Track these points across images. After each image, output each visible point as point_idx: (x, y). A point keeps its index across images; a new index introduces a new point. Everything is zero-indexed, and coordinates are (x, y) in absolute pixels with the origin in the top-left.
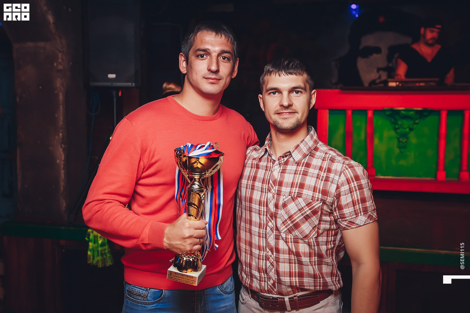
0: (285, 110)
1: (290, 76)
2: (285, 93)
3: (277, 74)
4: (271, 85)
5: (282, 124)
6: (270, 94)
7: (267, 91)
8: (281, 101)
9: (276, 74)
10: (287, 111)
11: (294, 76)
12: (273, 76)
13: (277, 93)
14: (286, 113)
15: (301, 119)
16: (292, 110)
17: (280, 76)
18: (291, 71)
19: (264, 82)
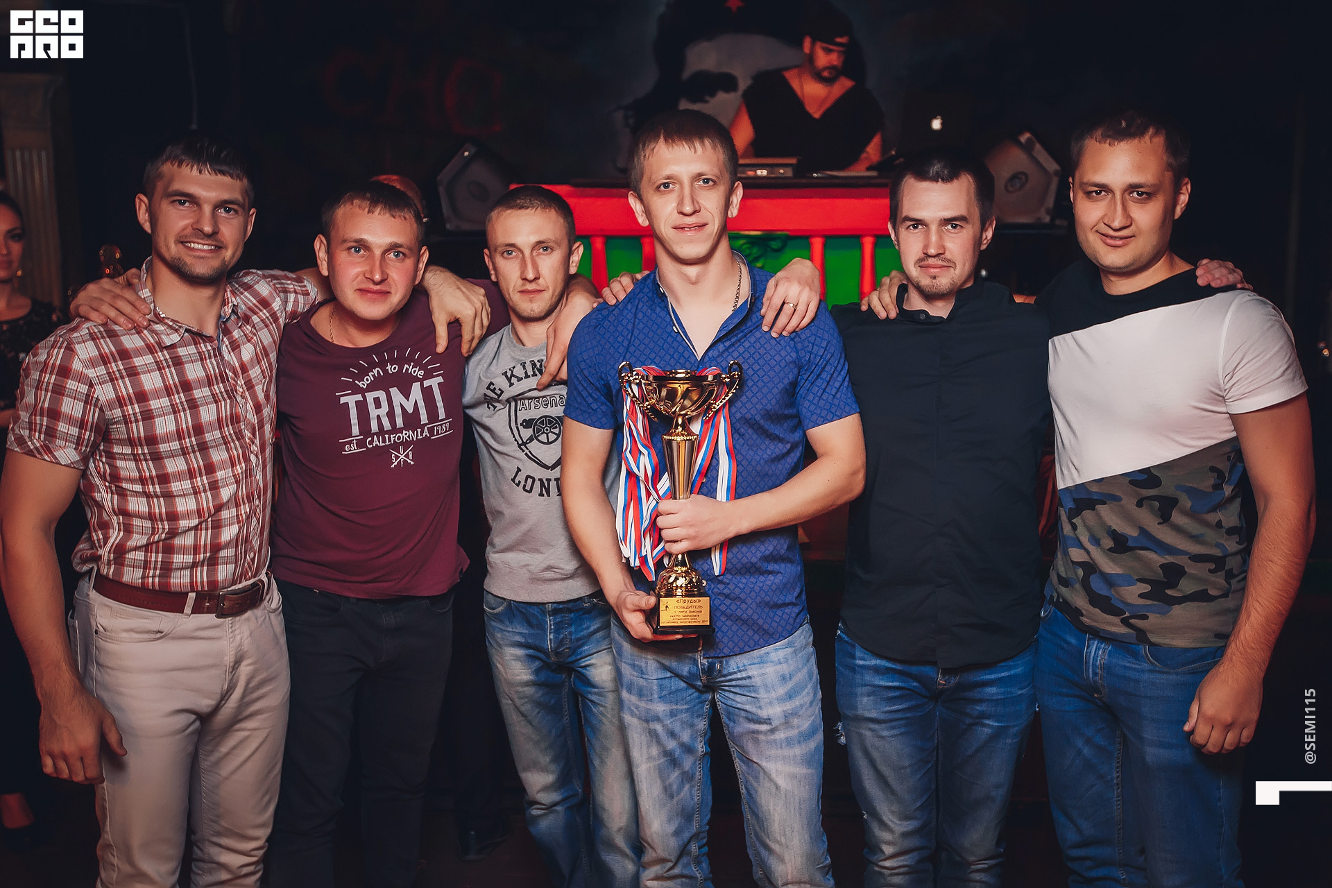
0: (203, 239)
1: (220, 177)
2: (207, 209)
3: (195, 167)
4: (177, 186)
5: (192, 268)
6: (174, 201)
7: (169, 195)
8: (198, 222)
9: (192, 167)
10: (207, 243)
11: (227, 179)
12: (185, 170)
13: (187, 204)
14: (204, 244)
15: (229, 262)
16: (216, 241)
17: (200, 172)
18: (223, 168)
19: (160, 176)
